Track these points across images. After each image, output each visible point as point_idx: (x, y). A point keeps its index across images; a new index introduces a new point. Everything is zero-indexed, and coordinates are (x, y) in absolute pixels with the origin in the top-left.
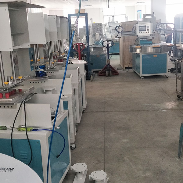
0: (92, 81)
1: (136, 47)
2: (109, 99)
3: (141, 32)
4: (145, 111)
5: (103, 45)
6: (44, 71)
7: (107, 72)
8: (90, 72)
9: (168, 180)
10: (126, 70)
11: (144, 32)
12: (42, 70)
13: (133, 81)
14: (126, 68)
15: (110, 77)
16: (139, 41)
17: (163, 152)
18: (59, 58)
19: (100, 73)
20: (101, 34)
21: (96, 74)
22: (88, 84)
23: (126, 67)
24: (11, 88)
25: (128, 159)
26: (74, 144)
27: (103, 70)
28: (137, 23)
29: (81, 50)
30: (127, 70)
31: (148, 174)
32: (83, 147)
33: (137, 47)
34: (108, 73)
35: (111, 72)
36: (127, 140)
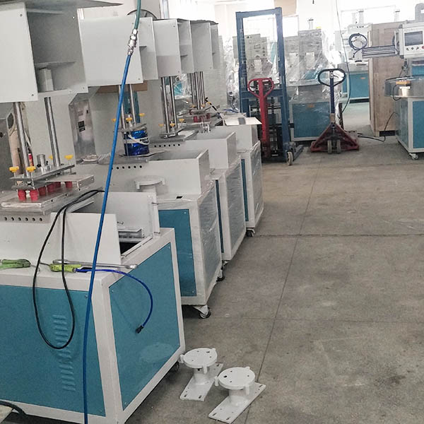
0: (290, 165)
1: (397, 83)
2: (319, 207)
3: (410, 47)
4: (397, 236)
5: (319, 80)
6: (141, 142)
7: (329, 143)
8: (287, 143)
9: (403, 398)
10: (380, 138)
11: (418, 46)
12: (138, 141)
13: (390, 164)
14: (382, 134)
15: (338, 156)
16: (411, 69)
17: (410, 334)
18: (197, 113)
19: (314, 147)
20: (319, 56)
21: (306, 149)
22: (281, 172)
23: (381, 132)
24: (45, 179)
25: (322, 346)
26: (206, 306)
27: (321, 138)
28: (401, 27)
29: (266, 94)
30: (383, 138)
31: (359, 383)
32: (227, 315)
33: (400, 82)
34: (332, 144)
35: (339, 143)
36: (334, 304)
